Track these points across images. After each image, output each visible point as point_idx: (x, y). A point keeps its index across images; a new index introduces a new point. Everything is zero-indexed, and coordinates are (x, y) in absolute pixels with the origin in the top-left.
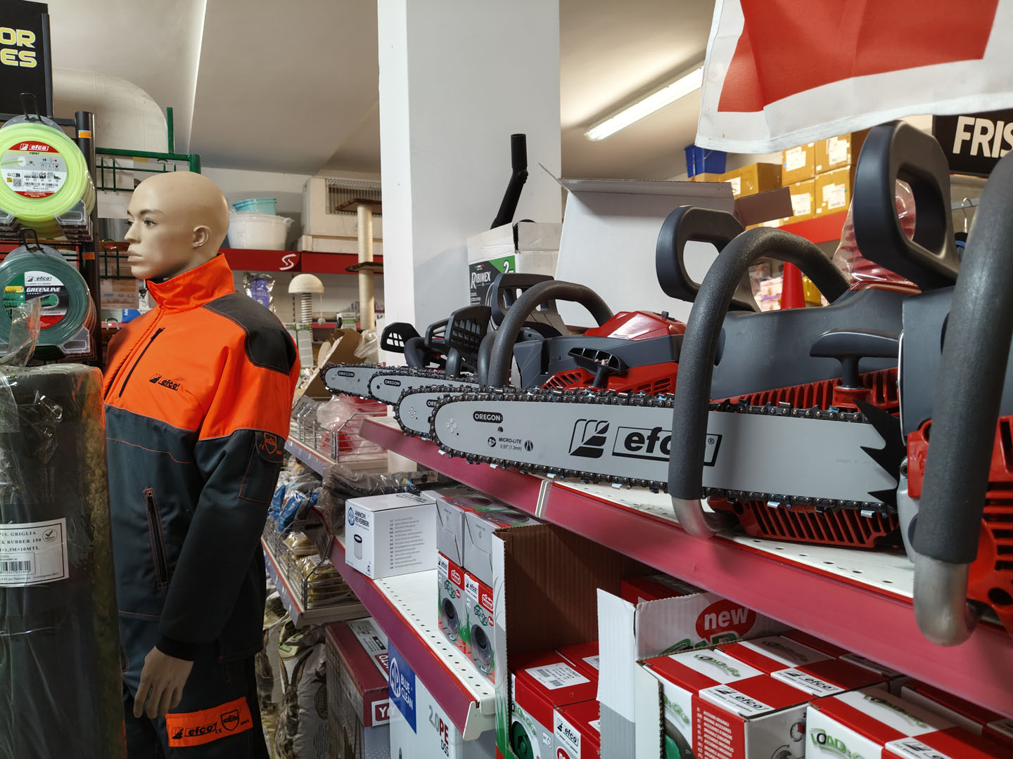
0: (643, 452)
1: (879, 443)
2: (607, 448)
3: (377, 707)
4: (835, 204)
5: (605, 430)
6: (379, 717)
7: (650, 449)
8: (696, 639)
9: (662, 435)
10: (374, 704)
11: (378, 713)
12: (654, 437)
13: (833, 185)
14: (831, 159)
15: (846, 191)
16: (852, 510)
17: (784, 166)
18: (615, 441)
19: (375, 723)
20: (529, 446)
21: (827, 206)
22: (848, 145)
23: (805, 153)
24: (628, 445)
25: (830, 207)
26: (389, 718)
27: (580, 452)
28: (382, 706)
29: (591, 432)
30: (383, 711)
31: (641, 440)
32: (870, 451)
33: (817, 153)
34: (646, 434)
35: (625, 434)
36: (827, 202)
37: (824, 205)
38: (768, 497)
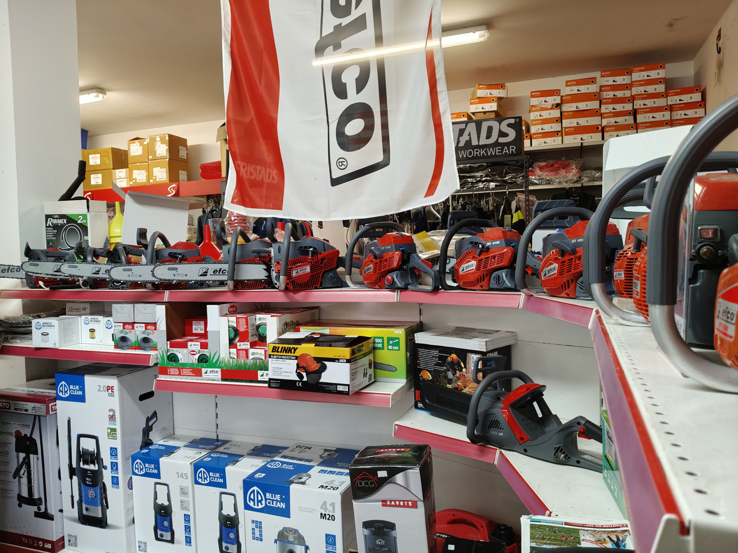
0: (218, 274)
1: (266, 268)
2: (208, 274)
3: (51, 406)
4: (160, 179)
5: (208, 270)
6: (52, 411)
7: (219, 273)
8: (228, 313)
9: (222, 270)
10: (50, 405)
11: (52, 408)
12: (220, 270)
13: (159, 168)
14: (157, 154)
15: (166, 172)
16: (260, 281)
17: (129, 152)
18: (210, 272)
19: (51, 413)
20: (186, 275)
21: (156, 179)
22: (167, 147)
23: (141, 147)
24: (214, 273)
25: (158, 180)
26: (56, 410)
27: (201, 275)
28: (53, 405)
29: (204, 270)
30: (53, 407)
31: (217, 271)
32: (264, 269)
33: (149, 149)
34: (218, 270)
35: (213, 270)
36: (156, 177)
37: (154, 178)
38: (245, 280)
